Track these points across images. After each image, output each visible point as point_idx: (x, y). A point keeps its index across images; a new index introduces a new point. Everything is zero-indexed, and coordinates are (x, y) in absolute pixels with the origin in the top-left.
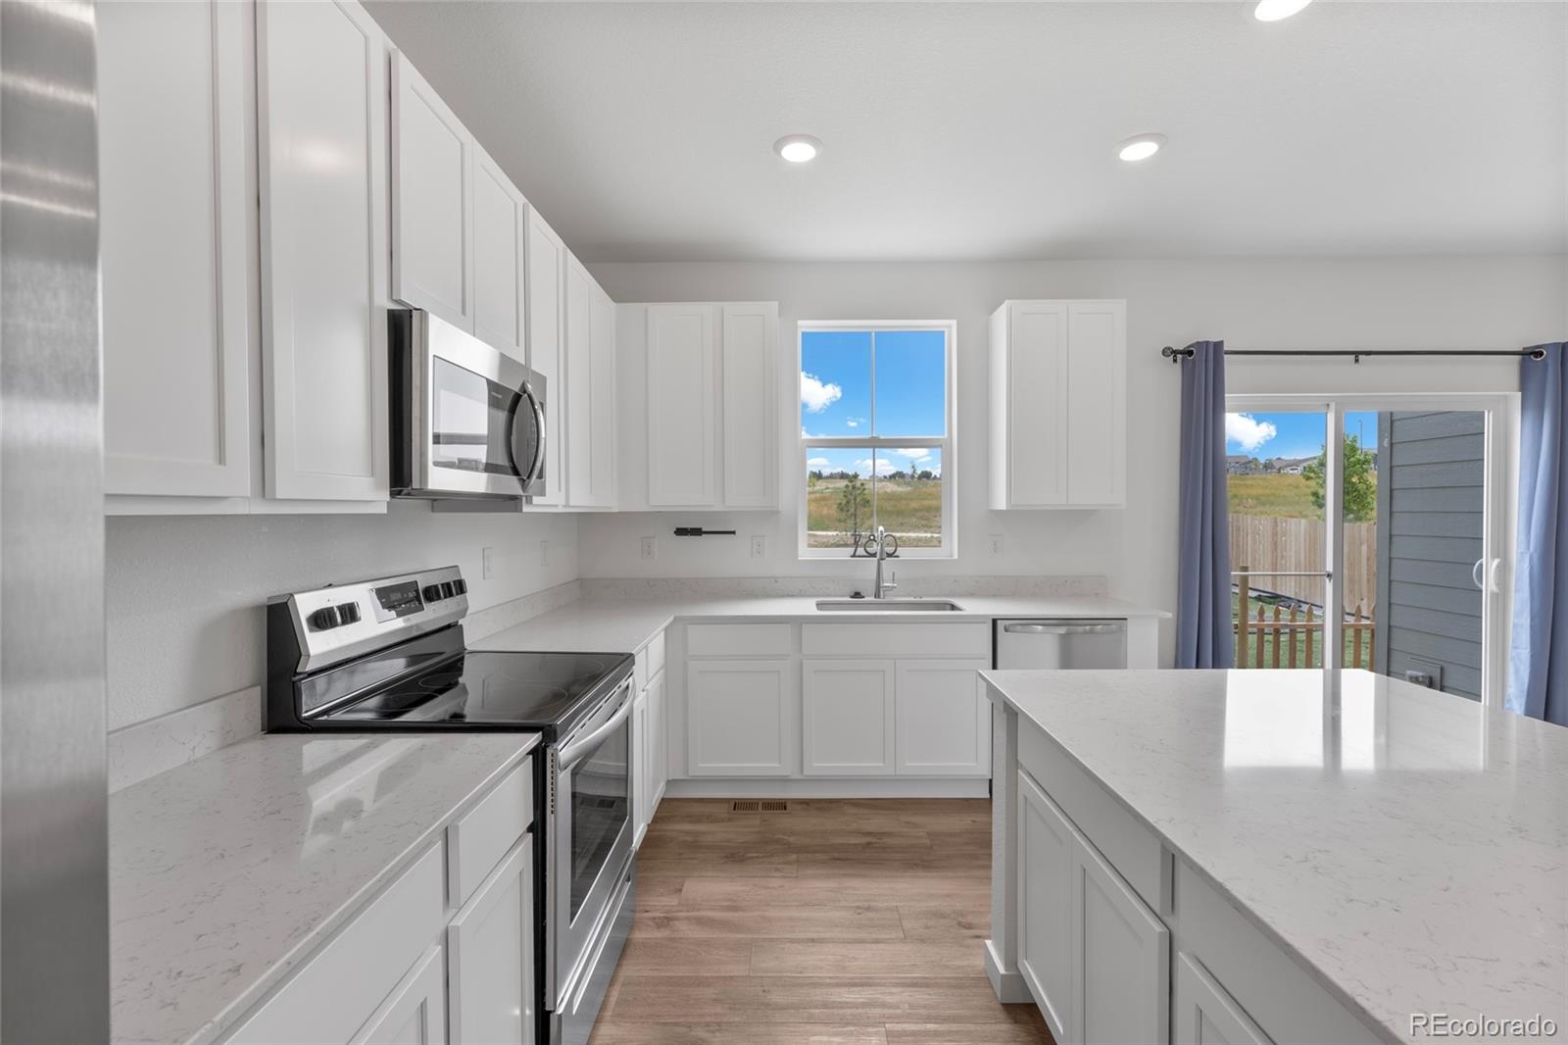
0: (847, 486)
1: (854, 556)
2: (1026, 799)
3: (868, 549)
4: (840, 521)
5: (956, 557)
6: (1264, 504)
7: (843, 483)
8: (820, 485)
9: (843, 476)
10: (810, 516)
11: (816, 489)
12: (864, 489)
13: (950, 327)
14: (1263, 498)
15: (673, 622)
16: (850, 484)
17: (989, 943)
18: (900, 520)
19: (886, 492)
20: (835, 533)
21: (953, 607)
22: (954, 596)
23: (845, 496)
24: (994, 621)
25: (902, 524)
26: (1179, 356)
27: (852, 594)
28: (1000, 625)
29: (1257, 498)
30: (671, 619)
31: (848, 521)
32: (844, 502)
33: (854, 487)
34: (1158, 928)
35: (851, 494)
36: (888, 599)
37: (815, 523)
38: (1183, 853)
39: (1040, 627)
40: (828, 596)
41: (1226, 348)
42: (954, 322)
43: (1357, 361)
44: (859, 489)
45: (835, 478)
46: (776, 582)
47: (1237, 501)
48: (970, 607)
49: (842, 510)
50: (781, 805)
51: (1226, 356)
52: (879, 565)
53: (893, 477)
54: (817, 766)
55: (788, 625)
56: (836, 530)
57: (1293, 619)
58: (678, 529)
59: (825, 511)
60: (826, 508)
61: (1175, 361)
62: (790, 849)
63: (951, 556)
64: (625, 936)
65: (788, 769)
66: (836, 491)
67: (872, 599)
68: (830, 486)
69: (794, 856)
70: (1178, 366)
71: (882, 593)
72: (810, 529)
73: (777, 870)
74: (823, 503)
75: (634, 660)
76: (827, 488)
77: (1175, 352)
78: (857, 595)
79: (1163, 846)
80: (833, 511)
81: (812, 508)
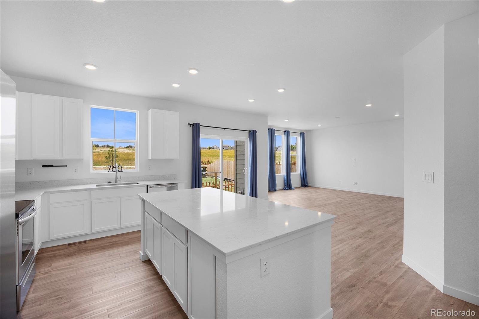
0: (109, 150)
1: (109, 172)
2: (146, 217)
3: (113, 170)
4: (106, 162)
5: (139, 171)
6: (230, 157)
7: (108, 149)
8: (98, 149)
9: (108, 146)
10: (94, 161)
11: (96, 151)
12: (116, 152)
13: (138, 112)
14: (230, 156)
15: (44, 193)
16: (110, 150)
17: (140, 252)
18: (130, 162)
19: (125, 153)
20: (104, 167)
21: (138, 184)
22: (138, 181)
23: (108, 154)
24: (147, 186)
25: (130, 163)
26: (192, 126)
27: (108, 182)
28: (149, 187)
29: (228, 156)
30: (44, 192)
31: (110, 162)
32: (108, 156)
33: (112, 151)
34: (185, 247)
35: (111, 153)
36: (119, 183)
37: (96, 163)
38: (189, 230)
39: (159, 186)
40: (100, 183)
41: (200, 125)
42: (138, 111)
43: (224, 130)
44: (114, 151)
45: (105, 147)
46: (82, 180)
47: (224, 156)
48: (141, 183)
49: (107, 159)
50: (85, 242)
51: (200, 126)
52: (116, 174)
53: (128, 147)
54: (96, 229)
55: (87, 191)
56: (105, 166)
57: (229, 183)
58: (43, 165)
59: (100, 159)
60: (100, 158)
61: (191, 126)
62: (88, 250)
63: (138, 171)
64: (33, 279)
65: (87, 231)
66: (105, 152)
67: (114, 183)
68: (102, 150)
69: (90, 251)
70: (191, 127)
71: (117, 181)
72: (94, 165)
73: (84, 255)
74: (99, 156)
75: (35, 201)
76: (101, 151)
77: (191, 125)
78: (109, 182)
79: (186, 230)
80: (104, 159)
81: (94, 158)
